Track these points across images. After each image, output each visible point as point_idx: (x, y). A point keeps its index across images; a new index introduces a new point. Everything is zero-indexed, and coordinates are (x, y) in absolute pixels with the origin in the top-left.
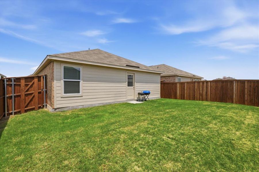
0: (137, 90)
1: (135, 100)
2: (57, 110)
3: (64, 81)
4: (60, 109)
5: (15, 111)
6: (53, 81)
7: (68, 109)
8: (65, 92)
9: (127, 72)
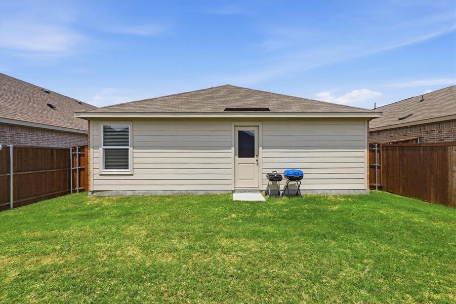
0: (265, 166)
1: (261, 191)
2: (95, 194)
3: (103, 149)
4: (98, 193)
5: (80, 188)
6: (90, 150)
7: (109, 193)
8: (106, 167)
9: (234, 124)
